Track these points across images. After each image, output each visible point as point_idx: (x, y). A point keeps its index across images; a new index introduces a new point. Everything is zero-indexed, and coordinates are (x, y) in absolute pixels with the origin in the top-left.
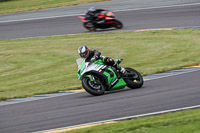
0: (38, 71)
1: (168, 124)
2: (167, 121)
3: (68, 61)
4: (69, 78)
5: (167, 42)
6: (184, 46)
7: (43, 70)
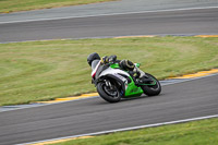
0: (7, 80)
1: (148, 140)
2: (147, 136)
3: (40, 69)
4: (41, 88)
5: (149, 51)
6: (167, 55)
7: (13, 78)
